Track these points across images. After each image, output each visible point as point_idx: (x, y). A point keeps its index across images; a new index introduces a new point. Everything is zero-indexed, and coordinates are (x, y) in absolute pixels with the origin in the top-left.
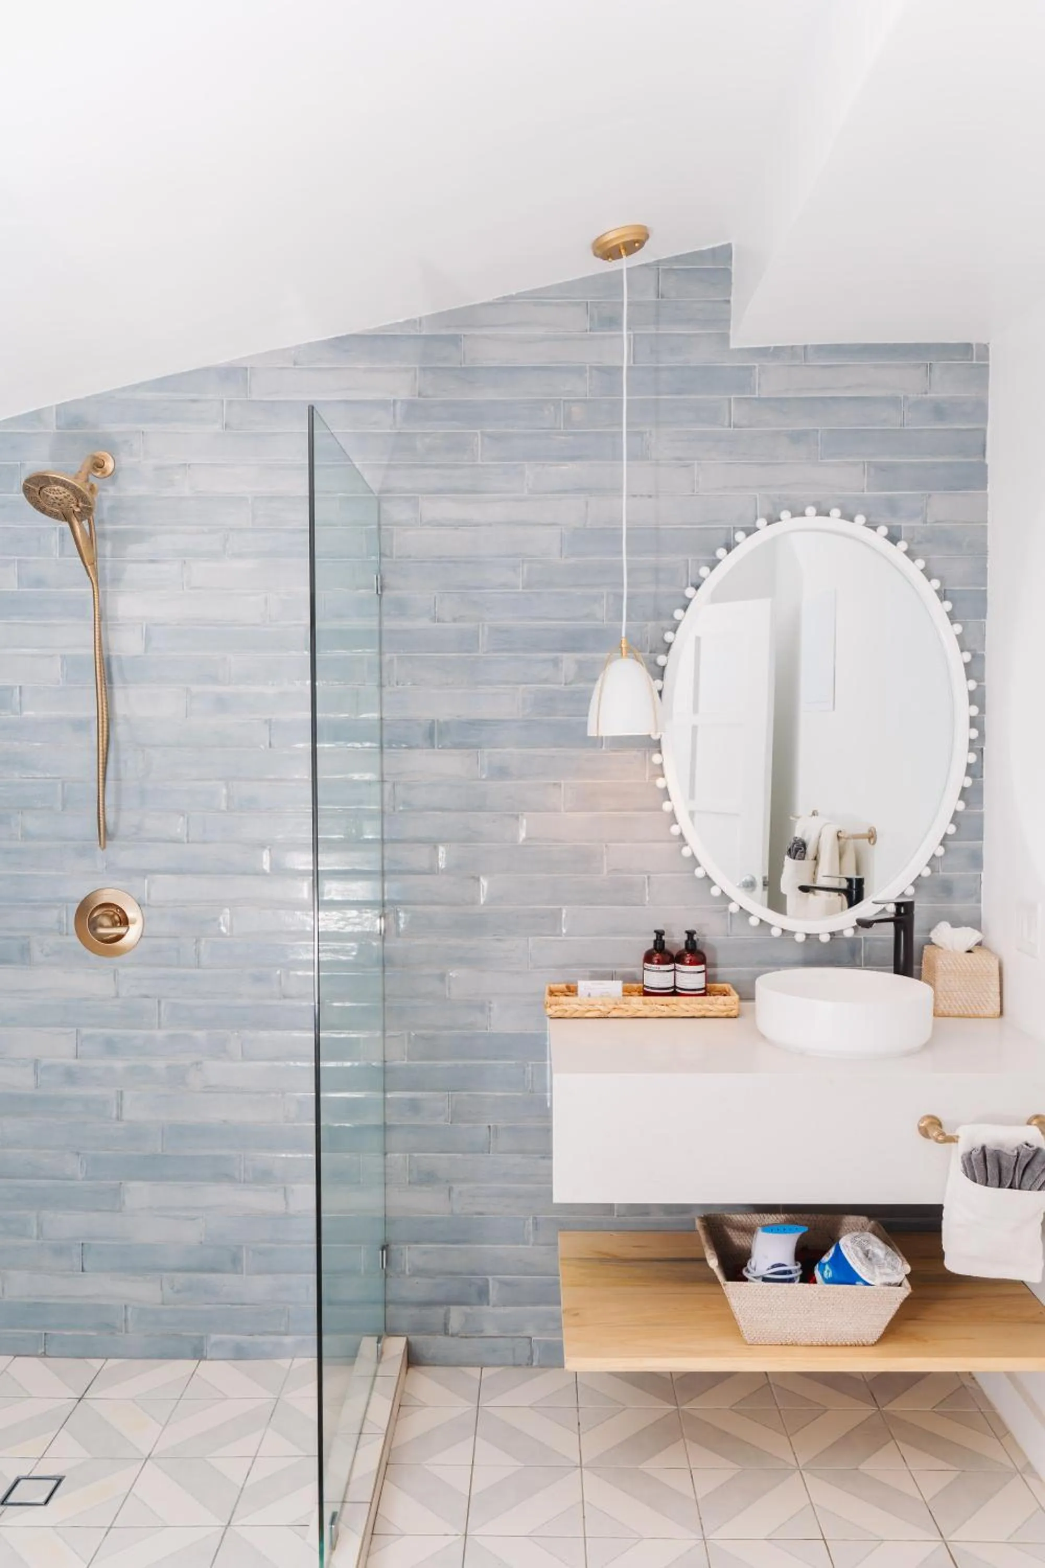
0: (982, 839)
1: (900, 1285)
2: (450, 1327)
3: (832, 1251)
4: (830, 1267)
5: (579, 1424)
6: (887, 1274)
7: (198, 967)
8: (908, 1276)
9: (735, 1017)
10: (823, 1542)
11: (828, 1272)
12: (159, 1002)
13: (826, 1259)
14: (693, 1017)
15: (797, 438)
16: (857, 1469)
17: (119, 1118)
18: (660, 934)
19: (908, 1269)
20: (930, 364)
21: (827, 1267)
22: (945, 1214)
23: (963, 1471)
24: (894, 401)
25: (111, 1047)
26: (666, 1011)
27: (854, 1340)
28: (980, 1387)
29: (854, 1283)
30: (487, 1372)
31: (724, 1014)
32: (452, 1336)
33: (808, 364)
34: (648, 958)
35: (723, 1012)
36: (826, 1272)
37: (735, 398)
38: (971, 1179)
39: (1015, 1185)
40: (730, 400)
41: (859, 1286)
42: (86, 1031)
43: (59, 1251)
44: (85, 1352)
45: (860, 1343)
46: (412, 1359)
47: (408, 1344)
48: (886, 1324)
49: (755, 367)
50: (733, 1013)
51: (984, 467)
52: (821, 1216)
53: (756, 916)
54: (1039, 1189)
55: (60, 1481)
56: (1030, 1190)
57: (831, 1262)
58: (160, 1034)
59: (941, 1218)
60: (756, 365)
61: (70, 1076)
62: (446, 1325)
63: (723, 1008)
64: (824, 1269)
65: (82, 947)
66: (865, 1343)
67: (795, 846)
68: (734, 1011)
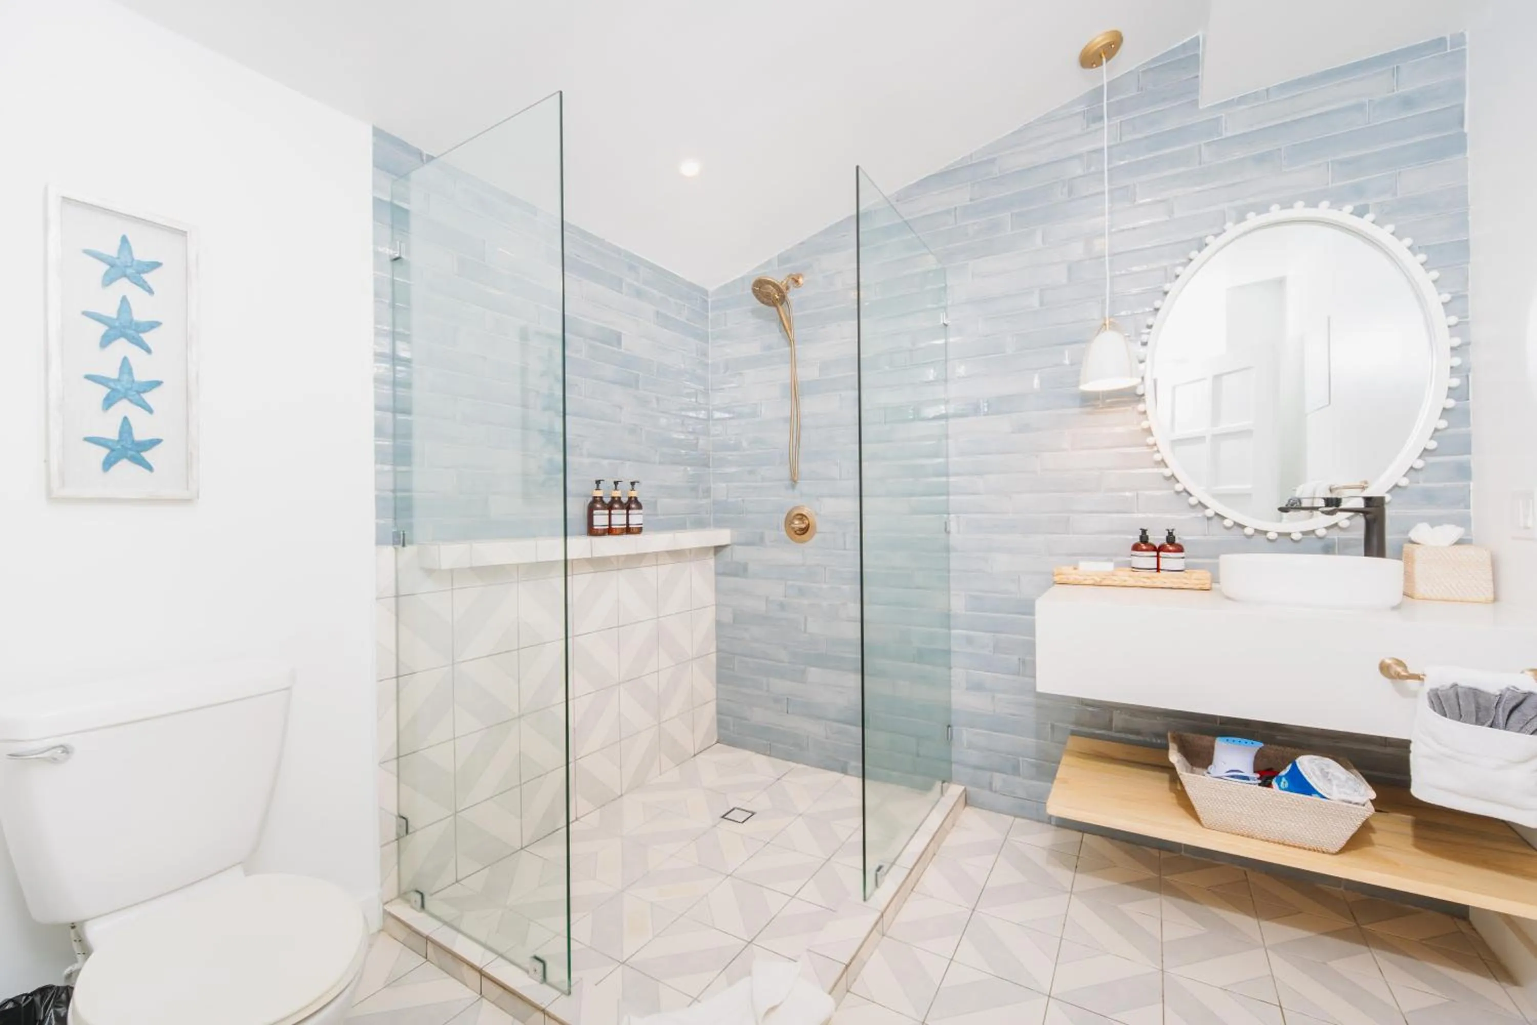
0: (1470, 453)
1: (1364, 805)
2: (994, 785)
3: (1289, 767)
4: (1287, 779)
5: (1076, 867)
6: (1345, 793)
7: (845, 549)
8: (1373, 802)
9: (1207, 590)
10: (1279, 1009)
11: (1284, 783)
12: (825, 569)
13: (1283, 773)
14: (1171, 588)
15: (1261, 159)
16: (1325, 964)
17: (805, 632)
18: (1144, 531)
19: (1373, 795)
20: (1398, 67)
21: (1284, 779)
22: (1412, 747)
23: (1453, 1001)
24: (1360, 107)
25: (802, 592)
26: (1148, 583)
27: (1313, 846)
28: (1481, 937)
29: (1310, 795)
30: (1018, 820)
31: (1197, 587)
32: (996, 792)
33: (1271, 100)
34: (1136, 548)
35: (1197, 584)
36: (1282, 783)
37: (1205, 144)
38: (1438, 713)
39: (1499, 724)
40: (1200, 146)
41: (1315, 797)
42: (790, 583)
43: (777, 700)
44: (788, 757)
45: (1319, 849)
46: (967, 800)
47: (965, 790)
48: (1348, 838)
49: (1221, 117)
50: (1207, 587)
51: (1463, 136)
52: (1289, 749)
53: (1230, 519)
54: (1532, 734)
55: (753, 814)
56: (1519, 732)
57: (1286, 776)
58: (825, 586)
59: (1410, 752)
60: (1223, 115)
61: (782, 607)
62: (991, 784)
63: (1197, 582)
64: (1281, 781)
65: (788, 538)
66: (1324, 850)
67: (1292, 501)
68: (1207, 585)
